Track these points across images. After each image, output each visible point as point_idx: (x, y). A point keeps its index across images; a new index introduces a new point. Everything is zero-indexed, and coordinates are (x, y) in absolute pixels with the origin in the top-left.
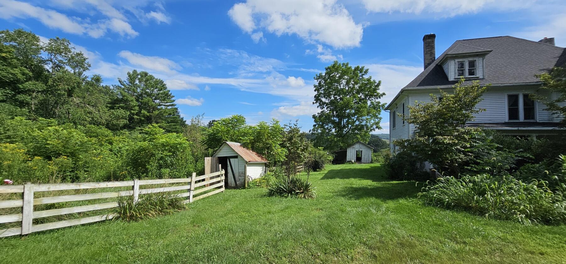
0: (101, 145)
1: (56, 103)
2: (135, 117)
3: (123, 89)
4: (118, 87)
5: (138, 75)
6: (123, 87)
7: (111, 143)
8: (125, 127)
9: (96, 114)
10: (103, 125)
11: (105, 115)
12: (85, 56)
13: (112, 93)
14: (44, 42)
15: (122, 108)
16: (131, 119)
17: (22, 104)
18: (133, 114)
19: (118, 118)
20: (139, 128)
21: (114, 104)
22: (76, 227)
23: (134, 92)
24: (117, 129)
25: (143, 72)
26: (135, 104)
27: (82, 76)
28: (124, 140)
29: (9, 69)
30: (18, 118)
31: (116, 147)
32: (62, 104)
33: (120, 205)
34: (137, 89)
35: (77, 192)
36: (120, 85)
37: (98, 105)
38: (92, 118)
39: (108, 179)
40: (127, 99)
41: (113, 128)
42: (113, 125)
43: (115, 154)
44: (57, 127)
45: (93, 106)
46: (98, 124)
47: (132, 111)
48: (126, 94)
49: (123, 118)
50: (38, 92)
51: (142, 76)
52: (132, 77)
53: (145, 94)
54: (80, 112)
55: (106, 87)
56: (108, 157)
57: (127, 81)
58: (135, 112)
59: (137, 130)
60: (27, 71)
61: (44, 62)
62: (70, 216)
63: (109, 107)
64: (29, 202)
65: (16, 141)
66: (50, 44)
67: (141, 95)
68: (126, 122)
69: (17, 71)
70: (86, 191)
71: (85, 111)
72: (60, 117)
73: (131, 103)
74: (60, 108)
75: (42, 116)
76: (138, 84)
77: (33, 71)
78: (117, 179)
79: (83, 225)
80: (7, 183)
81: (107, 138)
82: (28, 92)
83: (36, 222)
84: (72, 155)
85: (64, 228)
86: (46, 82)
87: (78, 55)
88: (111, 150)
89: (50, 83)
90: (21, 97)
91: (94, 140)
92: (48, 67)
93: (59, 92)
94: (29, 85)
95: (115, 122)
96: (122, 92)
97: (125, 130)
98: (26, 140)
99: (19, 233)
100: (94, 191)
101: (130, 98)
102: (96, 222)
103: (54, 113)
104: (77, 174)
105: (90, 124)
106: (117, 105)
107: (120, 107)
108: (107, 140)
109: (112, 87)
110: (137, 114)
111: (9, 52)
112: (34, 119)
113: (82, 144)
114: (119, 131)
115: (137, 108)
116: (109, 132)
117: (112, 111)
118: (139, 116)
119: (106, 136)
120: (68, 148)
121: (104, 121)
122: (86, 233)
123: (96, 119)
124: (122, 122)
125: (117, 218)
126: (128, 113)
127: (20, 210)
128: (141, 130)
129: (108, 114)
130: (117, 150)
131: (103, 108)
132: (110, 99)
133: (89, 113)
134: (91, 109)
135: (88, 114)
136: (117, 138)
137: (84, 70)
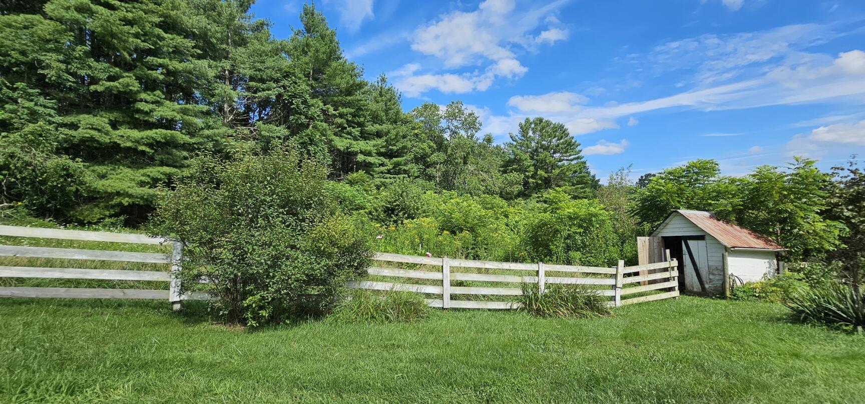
0: (497, 219)
1: (455, 173)
2: (531, 180)
3: (516, 147)
4: (510, 145)
5: (531, 123)
6: (515, 143)
7: (506, 216)
8: (519, 195)
9: (490, 182)
10: (497, 194)
11: (497, 180)
12: (476, 115)
13: (503, 153)
14: (443, 110)
15: (516, 170)
16: (526, 184)
17: (430, 178)
18: (528, 177)
19: (511, 184)
20: (536, 195)
21: (507, 166)
22: (483, 310)
23: (528, 148)
24: (511, 198)
25: (537, 119)
26: (529, 164)
27: (474, 139)
28: (520, 211)
29: (420, 144)
30: (428, 192)
31: (512, 219)
32: (460, 174)
33: (524, 293)
34: (531, 143)
35: (479, 271)
36: (512, 142)
37: (491, 170)
38: (486, 187)
39: (506, 259)
40: (520, 158)
41: (507, 197)
42: (507, 193)
43: (512, 230)
44: (457, 200)
45: (486, 172)
46: (490, 192)
47: (527, 174)
48: (519, 151)
49: (516, 183)
50: (441, 163)
51: (536, 124)
52: (524, 129)
53: (541, 148)
54: (475, 180)
55: (497, 147)
56: (504, 233)
57: (519, 135)
58: (530, 174)
59: (533, 198)
60: (432, 144)
61: (443, 131)
62: (476, 297)
63: (502, 171)
64: (447, 276)
65: (429, 216)
66: (447, 110)
67: (536, 150)
68: (521, 187)
69: (425, 146)
70: (487, 271)
71: (479, 178)
72: (458, 188)
73: (525, 162)
74: (458, 179)
75: (444, 188)
76: (532, 135)
77: (436, 143)
78: (516, 260)
79: (489, 310)
80: (427, 256)
81: (502, 210)
82: (433, 165)
83: (453, 297)
84: (472, 230)
85: (474, 310)
86: (446, 152)
87: (470, 114)
88: (507, 225)
89: (449, 152)
90: (430, 171)
91: (490, 212)
92: (447, 136)
93: (456, 161)
94: (434, 158)
95: (508, 189)
96: (515, 149)
97: (520, 199)
98: (435, 214)
99: (441, 306)
100: (495, 272)
101: (524, 156)
102: (501, 310)
103: (454, 184)
104: (477, 252)
105: (484, 193)
106: (510, 168)
107: (513, 169)
108: (502, 212)
109: (502, 146)
110: (532, 177)
111: (419, 128)
112: (439, 193)
113: (480, 218)
114: (513, 200)
115: (532, 168)
116: (504, 203)
117: (505, 175)
118: (535, 179)
119: (502, 208)
120: (468, 223)
121: (497, 189)
122: (492, 320)
123: (490, 188)
124: (517, 189)
125: (522, 310)
126: (523, 176)
127: (441, 283)
128: (538, 197)
129: (501, 180)
130: (514, 224)
131: (495, 173)
132: (502, 161)
133: (482, 181)
134: (485, 175)
135: (482, 183)
136: (511, 209)
137: (476, 132)
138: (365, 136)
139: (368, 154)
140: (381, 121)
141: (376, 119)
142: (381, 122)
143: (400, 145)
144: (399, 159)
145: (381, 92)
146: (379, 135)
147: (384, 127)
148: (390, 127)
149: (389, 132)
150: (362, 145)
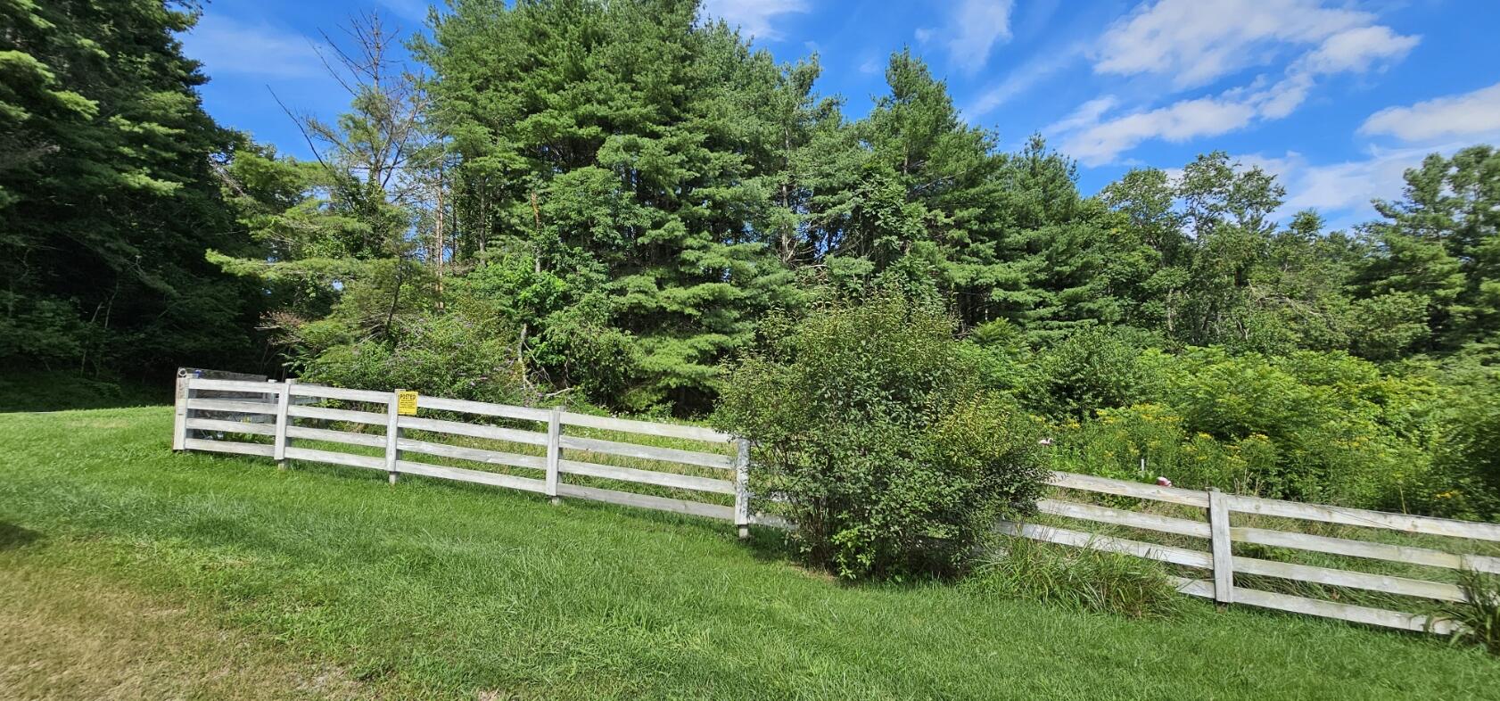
0: (1349, 406)
1: (1214, 308)
2: (1455, 309)
3: (1396, 229)
4: (1376, 228)
5: (1447, 166)
6: (1393, 222)
7: (1380, 400)
8: (1415, 347)
9: (1316, 320)
10: (1342, 348)
11: (1345, 316)
12: (1266, 174)
13: (1354, 248)
14: (1175, 177)
15: (1399, 287)
16: (1438, 318)
17: (1151, 322)
18: (1446, 301)
19: (1388, 321)
20: (1480, 346)
21: (1367, 281)
22: (1332, 622)
23: (1440, 226)
24: (1390, 356)
25: (1467, 152)
26: (1447, 268)
27: (1263, 226)
28: (1426, 388)
29: (1124, 255)
30: (1150, 352)
31: (1399, 409)
32: (1228, 308)
33: (1471, 598)
34: (1449, 214)
35: (1306, 526)
36: (1382, 220)
37: (1320, 293)
38: (1306, 333)
39: (1388, 504)
40: (1413, 257)
41: (1379, 353)
42: (1374, 344)
43: (1399, 434)
44: (1230, 365)
45: (1303, 298)
46: (1328, 347)
47: (1441, 293)
48: (1407, 241)
49: (1406, 318)
50: (1176, 289)
51: (1463, 166)
52: (1422, 185)
53: (1486, 223)
54: (1271, 318)
55: (1333, 238)
56: (1376, 441)
57: (1405, 200)
58: (1452, 293)
59: (1469, 354)
60: (1152, 251)
61: (1179, 220)
62: (1305, 589)
63: (1354, 293)
64: (1222, 533)
65: (1155, 400)
66: (1187, 176)
67: (1471, 230)
68: (1419, 329)
69: (1136, 256)
70: (1331, 530)
71: (1282, 315)
72: (1224, 339)
73: (1430, 265)
74: (1223, 318)
75: (1188, 340)
76: (1453, 195)
77: (1161, 248)
78: (1423, 510)
79: (1353, 625)
80: (1162, 483)
81: (1364, 385)
82: (1159, 293)
83: (1241, 580)
84: (1274, 431)
85: (1304, 617)
86: (1188, 262)
87: (1249, 176)
88: (1382, 421)
89: (1197, 262)
90: (1149, 306)
91: (1326, 392)
92: (1188, 230)
93: (1217, 280)
94: (1160, 277)
95: (1379, 335)
96: (1394, 238)
97: (1421, 356)
98: (1172, 398)
99: (1210, 595)
100: (1355, 533)
101: (1425, 251)
102: (1393, 630)
103: (1212, 332)
104: (1291, 481)
105: (1301, 347)
106: (1379, 282)
107: (1390, 285)
108: (1365, 391)
109: (1350, 234)
110: (1460, 299)
111: (1121, 223)
112: (1176, 352)
113: (1296, 405)
114: (1396, 360)
115: (1459, 279)
116: (1371, 370)
117: (1363, 302)
118: (1471, 303)
119: (1361, 380)
120: (1261, 415)
121: (1342, 337)
122: (1369, 650)
123: (1318, 334)
124: (1404, 333)
126: (1426, 300)
127: (1207, 545)
128: (1489, 351)
129: (1351, 314)
130: (1405, 420)
131: (1332, 298)
132: (1352, 268)
133: (1294, 319)
134: (1299, 307)
135: (1293, 324)
136: (1394, 383)
137: (1268, 211)
138: (1004, 254)
139: (1013, 286)
140: (1037, 221)
141: (1025, 219)
142: (1037, 224)
143: (1077, 262)
144: (1078, 290)
145: (1032, 169)
146: (1032, 248)
147: (1043, 232)
148: (1056, 229)
149: (1053, 240)
150: (1000, 271)
